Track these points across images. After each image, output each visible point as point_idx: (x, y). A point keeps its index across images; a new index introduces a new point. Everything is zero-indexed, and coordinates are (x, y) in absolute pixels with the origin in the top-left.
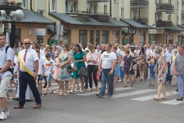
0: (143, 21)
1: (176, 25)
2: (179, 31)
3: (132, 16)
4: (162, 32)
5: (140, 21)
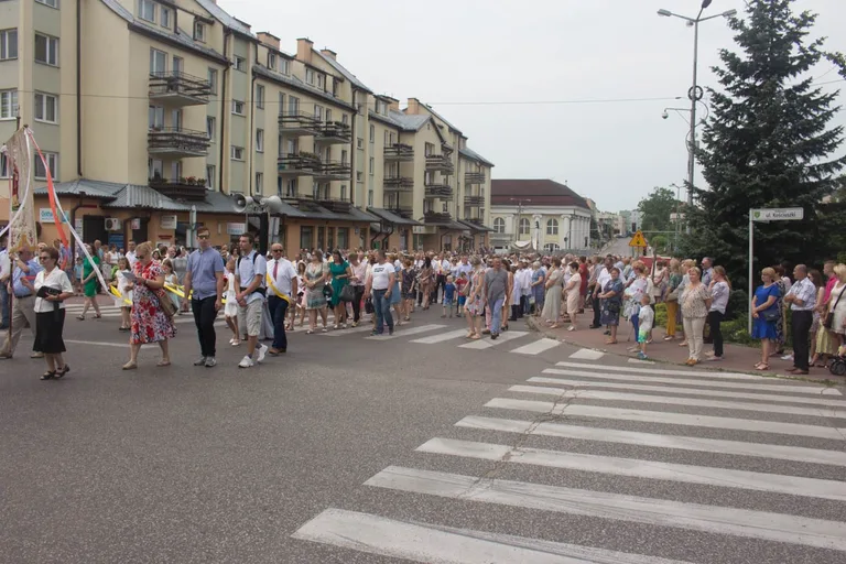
0: (405, 213)
1: (455, 220)
2: (460, 230)
3: (387, 204)
4: (434, 231)
5: (399, 212)
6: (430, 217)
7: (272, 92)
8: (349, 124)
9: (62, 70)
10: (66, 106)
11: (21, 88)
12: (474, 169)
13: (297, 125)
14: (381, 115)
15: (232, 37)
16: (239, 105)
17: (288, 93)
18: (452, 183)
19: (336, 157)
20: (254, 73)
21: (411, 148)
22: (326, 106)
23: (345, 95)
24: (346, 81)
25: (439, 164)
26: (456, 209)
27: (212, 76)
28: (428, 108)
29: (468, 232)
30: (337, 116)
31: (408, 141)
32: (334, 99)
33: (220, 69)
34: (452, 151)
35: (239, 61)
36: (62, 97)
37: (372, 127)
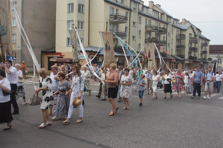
0: (182, 56)
1: (198, 59)
2: (200, 62)
3: (177, 53)
4: (191, 62)
5: (180, 56)
6: (190, 58)
7: (143, 19)
8: (166, 28)
9: (85, 14)
10: (86, 25)
11: (74, 20)
12: (204, 42)
13: (150, 29)
14: (175, 25)
15: (132, 2)
16: (134, 23)
17: (148, 19)
18: (197, 46)
19: (162, 39)
20: (138, 13)
21: (185, 35)
22: (159, 22)
23: (164, 19)
24: (165, 14)
25: (193, 40)
26: (198, 55)
27: (126, 14)
28: (189, 22)
29: (202, 63)
30: (162, 25)
31: (184, 33)
32: (161, 20)
33: (129, 12)
34: (197, 36)
35: (134, 9)
36: (85, 22)
37: (172, 29)
